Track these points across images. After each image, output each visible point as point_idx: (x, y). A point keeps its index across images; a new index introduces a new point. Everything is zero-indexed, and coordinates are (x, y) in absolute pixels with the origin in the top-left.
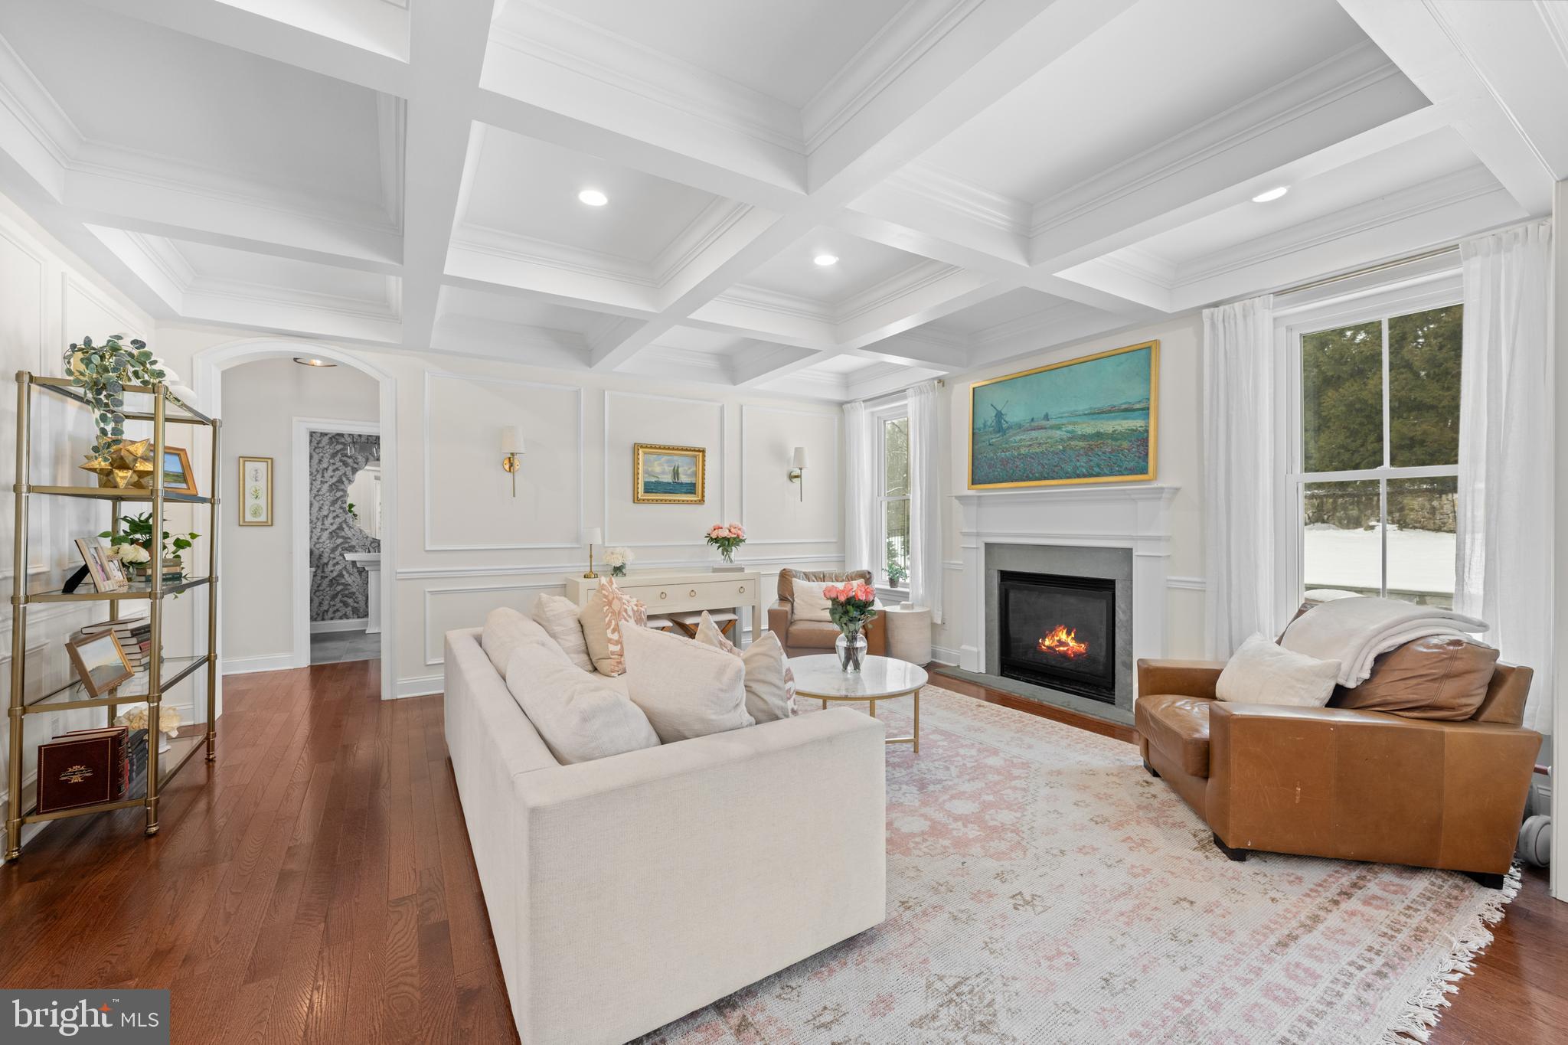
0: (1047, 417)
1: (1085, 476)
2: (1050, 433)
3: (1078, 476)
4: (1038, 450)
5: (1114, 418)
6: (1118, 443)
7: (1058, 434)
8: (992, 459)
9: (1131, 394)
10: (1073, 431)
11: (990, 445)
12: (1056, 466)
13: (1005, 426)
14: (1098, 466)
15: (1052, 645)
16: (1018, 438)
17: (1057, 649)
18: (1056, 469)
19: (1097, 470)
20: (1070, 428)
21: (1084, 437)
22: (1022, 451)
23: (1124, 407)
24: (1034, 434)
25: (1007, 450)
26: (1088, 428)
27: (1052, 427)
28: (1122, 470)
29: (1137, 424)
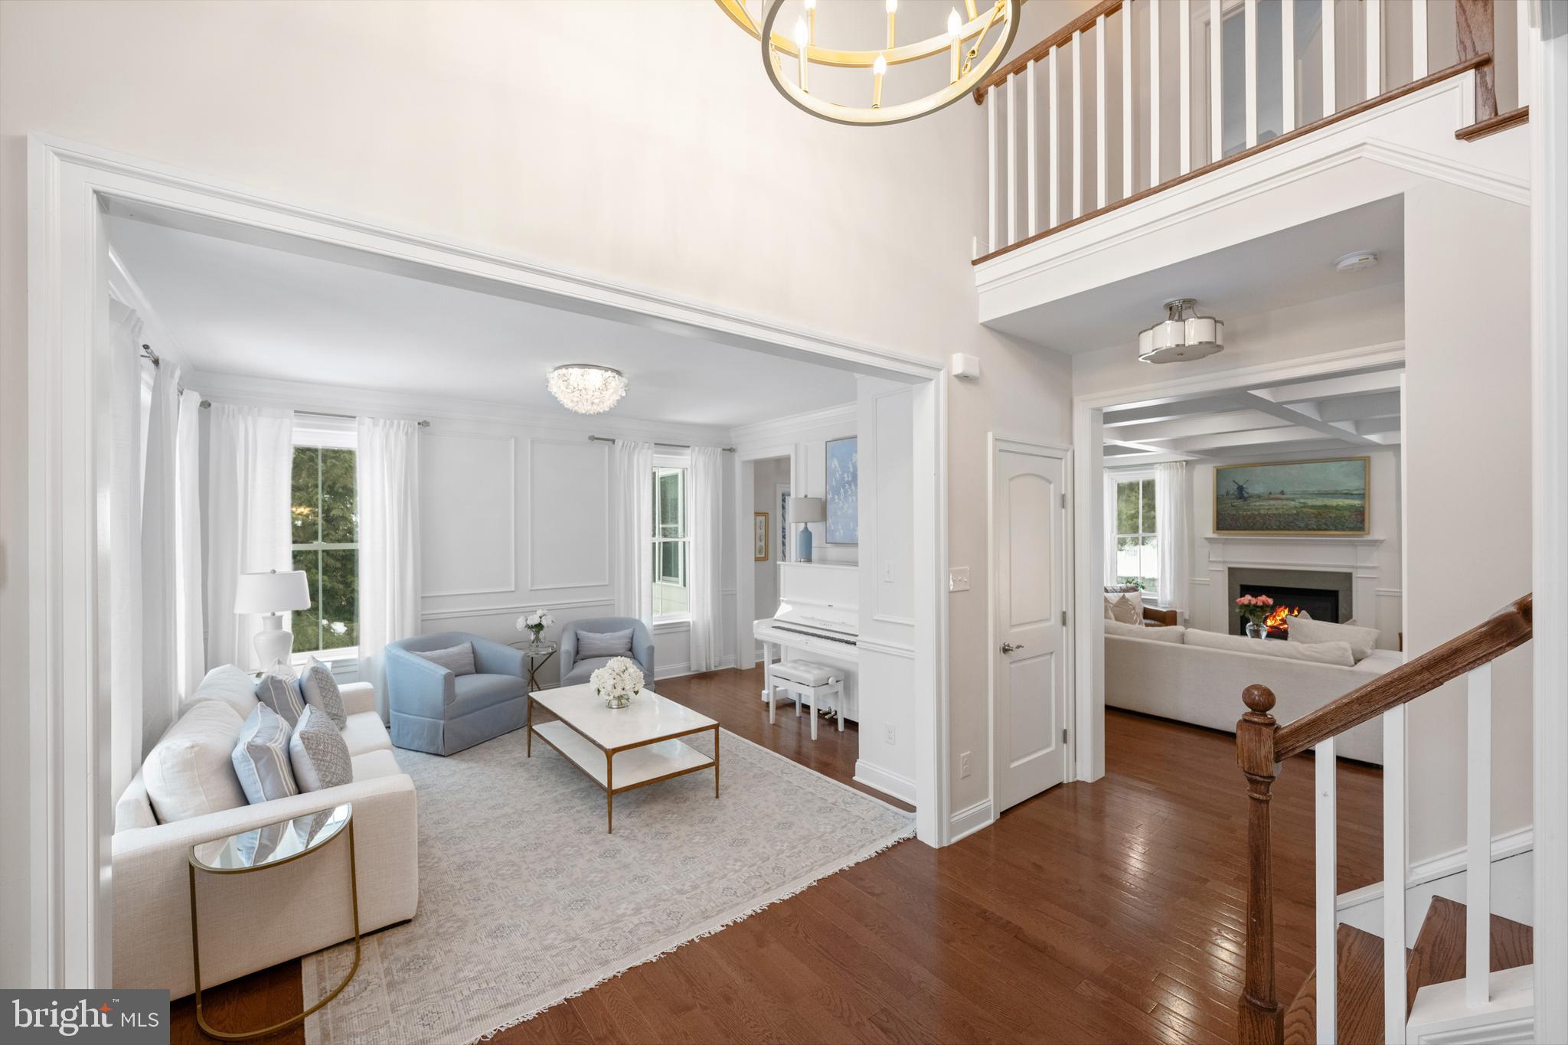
0: (1282, 493)
1: (1314, 530)
2: (1285, 502)
3: (1310, 530)
4: (1275, 512)
5: (1338, 498)
6: (1341, 512)
7: (1292, 503)
8: (1234, 515)
9: (1354, 486)
10: (1304, 503)
11: (1233, 506)
12: (1291, 522)
13: (1246, 495)
14: (1326, 524)
15: (1275, 625)
16: (1258, 504)
17: (1282, 627)
18: (1291, 525)
19: (1325, 527)
20: (1302, 501)
21: (1313, 507)
22: (1262, 512)
23: (1345, 492)
24: (1272, 502)
25: (1248, 510)
26: (1319, 502)
27: (1287, 499)
28: (1344, 528)
29: (1357, 502)
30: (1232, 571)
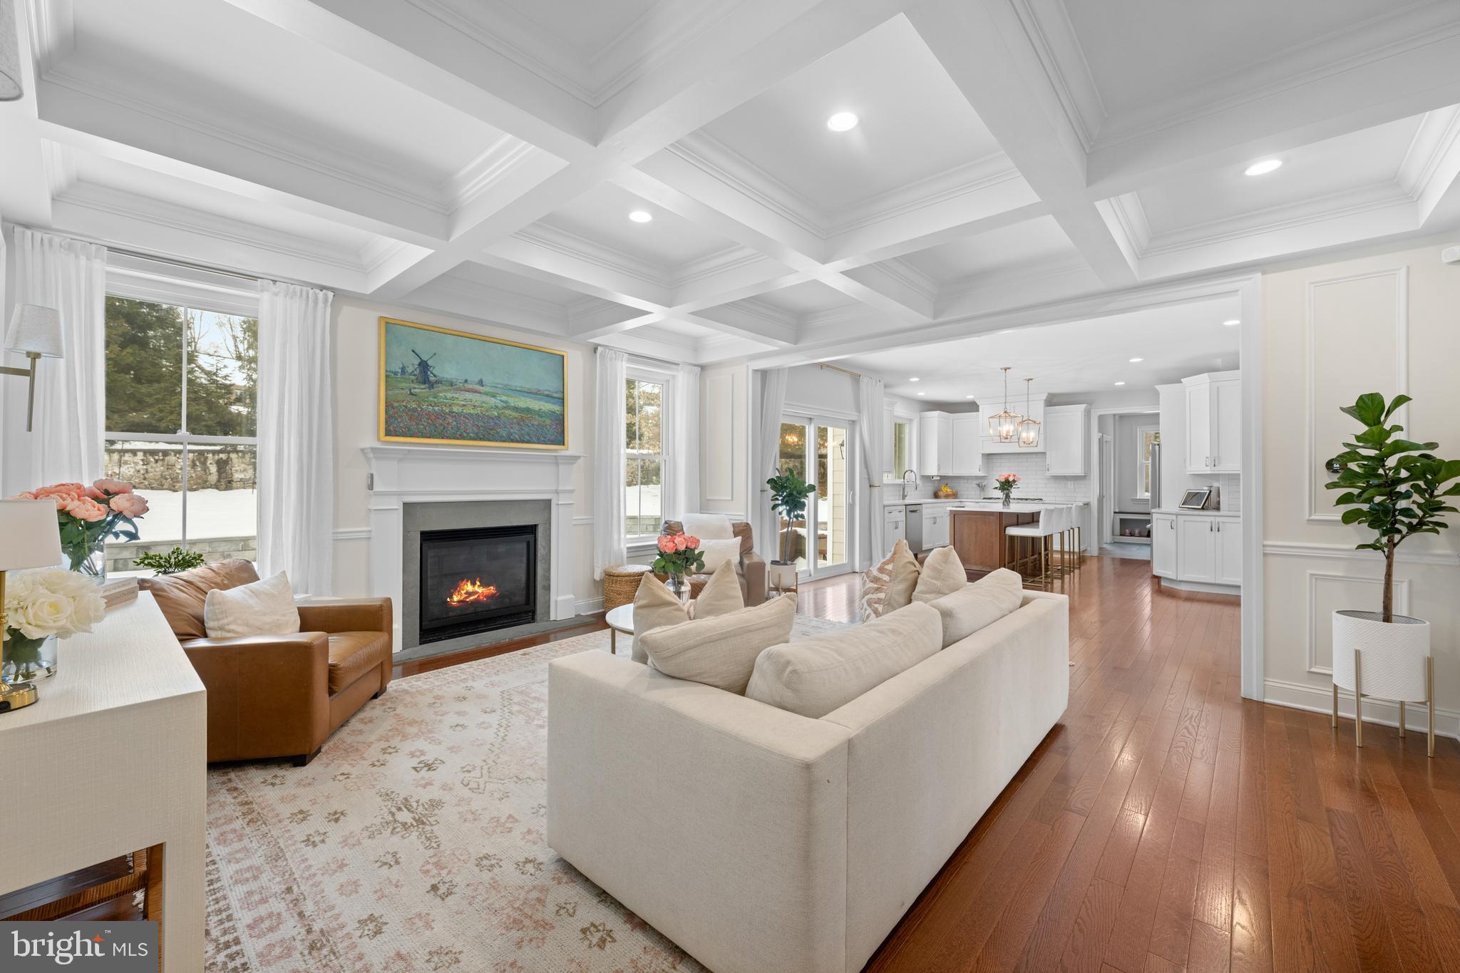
0: (481, 383)
1: (518, 442)
2: (485, 398)
3: (512, 441)
4: (472, 412)
5: (540, 400)
6: (543, 419)
7: (492, 401)
8: (414, 410)
9: (550, 385)
10: (506, 402)
11: (411, 394)
12: (491, 429)
13: (432, 379)
14: (529, 435)
15: (462, 599)
16: (449, 395)
17: (468, 600)
18: (492, 432)
19: (527, 437)
20: (504, 398)
21: (516, 409)
22: (455, 409)
23: (546, 393)
24: (469, 396)
25: (436, 405)
26: (523, 402)
27: (487, 394)
28: (546, 440)
29: (556, 408)
30: (409, 508)
